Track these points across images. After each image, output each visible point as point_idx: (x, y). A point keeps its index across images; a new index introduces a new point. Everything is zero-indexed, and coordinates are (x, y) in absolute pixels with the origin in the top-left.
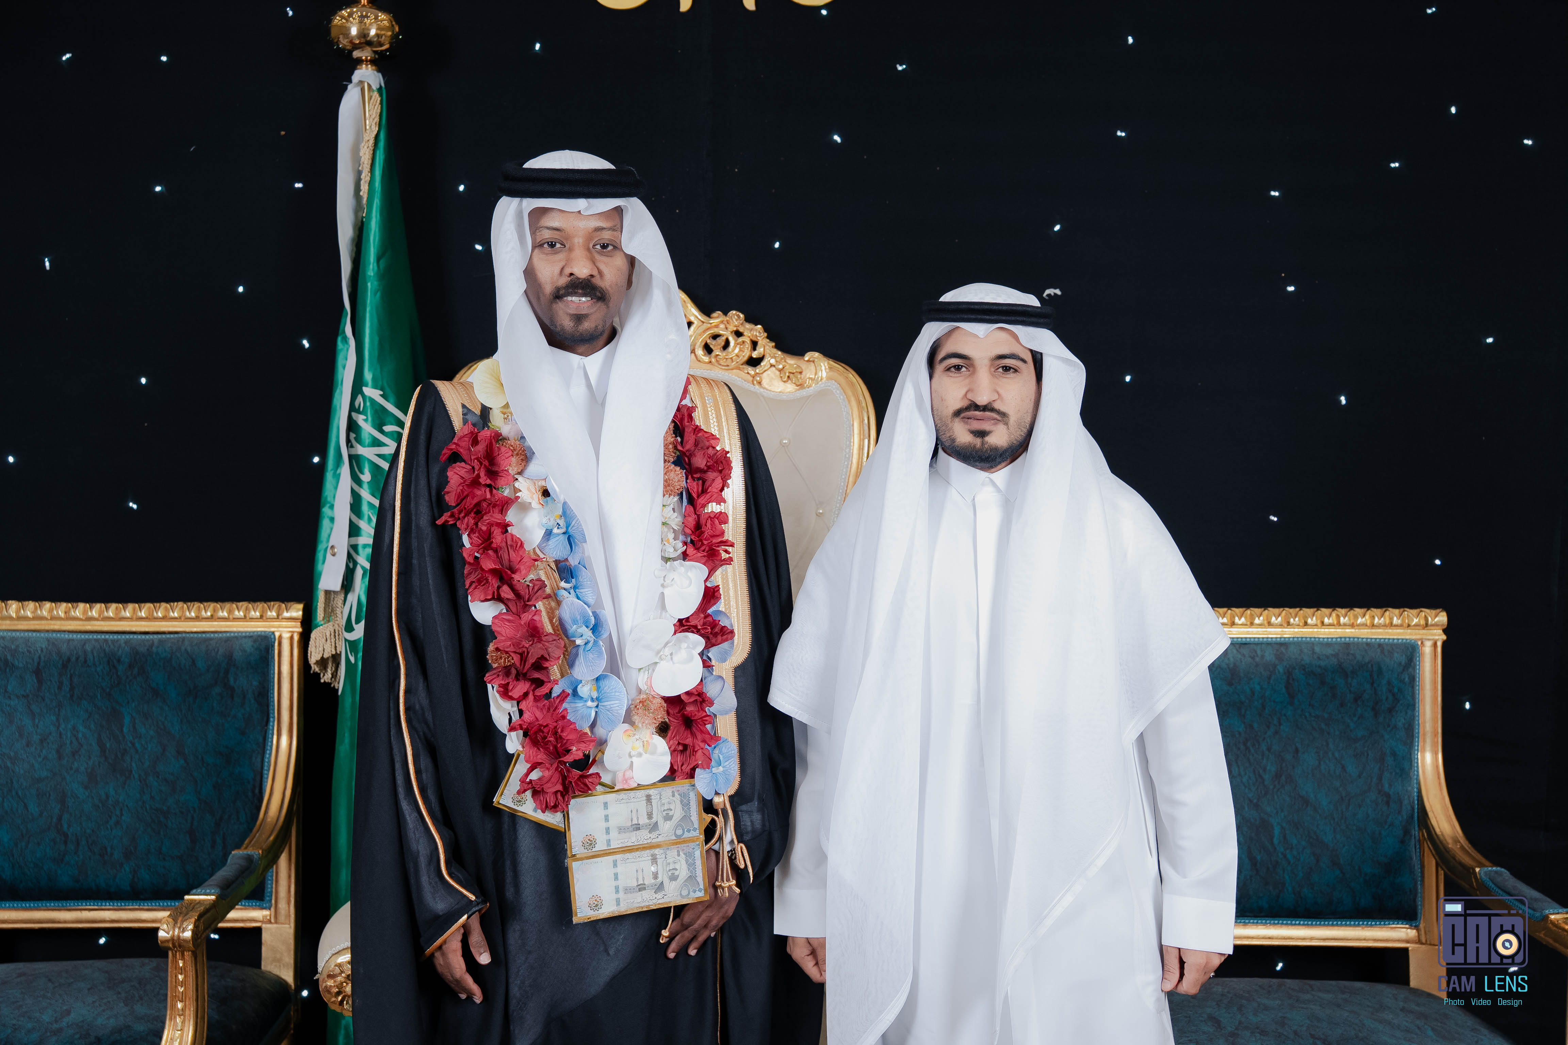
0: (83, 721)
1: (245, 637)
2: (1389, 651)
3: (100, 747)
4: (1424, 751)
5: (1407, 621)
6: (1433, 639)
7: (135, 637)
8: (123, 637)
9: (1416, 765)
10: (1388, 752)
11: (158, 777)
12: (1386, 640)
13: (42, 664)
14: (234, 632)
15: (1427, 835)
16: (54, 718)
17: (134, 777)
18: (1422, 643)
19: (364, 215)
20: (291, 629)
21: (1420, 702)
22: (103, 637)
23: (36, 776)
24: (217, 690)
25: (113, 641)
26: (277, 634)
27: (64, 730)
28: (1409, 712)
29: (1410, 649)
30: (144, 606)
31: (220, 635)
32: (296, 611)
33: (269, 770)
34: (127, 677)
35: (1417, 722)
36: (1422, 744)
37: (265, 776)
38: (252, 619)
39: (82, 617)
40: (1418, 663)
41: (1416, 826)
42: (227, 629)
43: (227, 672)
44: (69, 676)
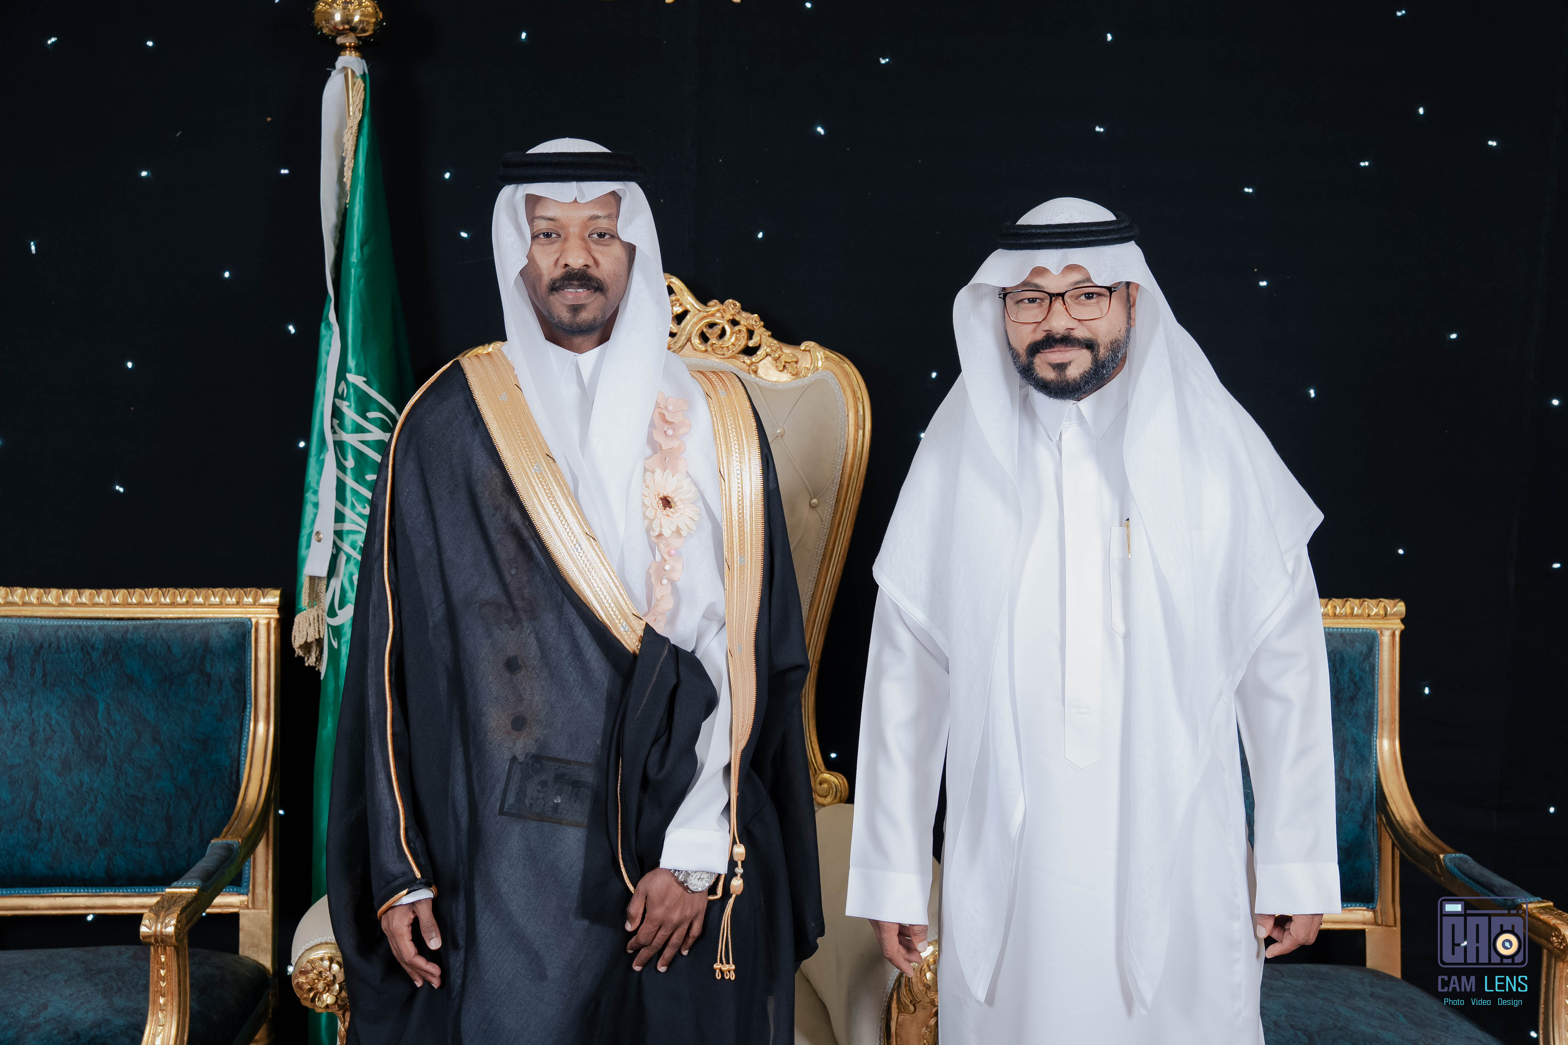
0: (57, 708)
1: (221, 623)
2: (1351, 641)
3: (73, 733)
4: (1382, 737)
5: (1367, 611)
6: (1391, 629)
7: (109, 623)
8: (97, 623)
9: (1374, 751)
10: (1349, 739)
11: (133, 763)
12: (1348, 630)
13: (14, 651)
14: (210, 618)
15: (1386, 820)
16: (26, 705)
17: (109, 765)
18: (1381, 632)
19: (347, 202)
20: (268, 616)
21: (1379, 691)
22: (76, 623)
23: (8, 763)
24: (193, 676)
25: (87, 627)
26: (254, 621)
27: (37, 716)
28: (1370, 701)
29: (1371, 638)
30: (118, 592)
31: (196, 621)
32: (273, 597)
33: (246, 756)
34: (102, 664)
35: (1376, 710)
36: (1380, 731)
37: (243, 762)
38: (228, 605)
39: (54, 603)
40: (1377, 652)
41: (1375, 810)
42: (203, 616)
43: (203, 659)
44: (41, 662)
